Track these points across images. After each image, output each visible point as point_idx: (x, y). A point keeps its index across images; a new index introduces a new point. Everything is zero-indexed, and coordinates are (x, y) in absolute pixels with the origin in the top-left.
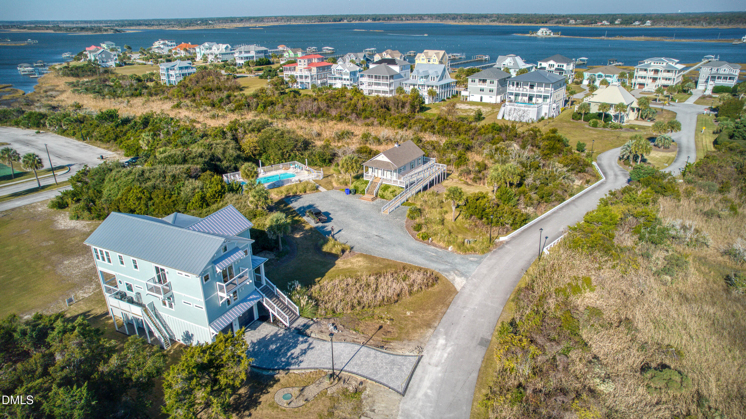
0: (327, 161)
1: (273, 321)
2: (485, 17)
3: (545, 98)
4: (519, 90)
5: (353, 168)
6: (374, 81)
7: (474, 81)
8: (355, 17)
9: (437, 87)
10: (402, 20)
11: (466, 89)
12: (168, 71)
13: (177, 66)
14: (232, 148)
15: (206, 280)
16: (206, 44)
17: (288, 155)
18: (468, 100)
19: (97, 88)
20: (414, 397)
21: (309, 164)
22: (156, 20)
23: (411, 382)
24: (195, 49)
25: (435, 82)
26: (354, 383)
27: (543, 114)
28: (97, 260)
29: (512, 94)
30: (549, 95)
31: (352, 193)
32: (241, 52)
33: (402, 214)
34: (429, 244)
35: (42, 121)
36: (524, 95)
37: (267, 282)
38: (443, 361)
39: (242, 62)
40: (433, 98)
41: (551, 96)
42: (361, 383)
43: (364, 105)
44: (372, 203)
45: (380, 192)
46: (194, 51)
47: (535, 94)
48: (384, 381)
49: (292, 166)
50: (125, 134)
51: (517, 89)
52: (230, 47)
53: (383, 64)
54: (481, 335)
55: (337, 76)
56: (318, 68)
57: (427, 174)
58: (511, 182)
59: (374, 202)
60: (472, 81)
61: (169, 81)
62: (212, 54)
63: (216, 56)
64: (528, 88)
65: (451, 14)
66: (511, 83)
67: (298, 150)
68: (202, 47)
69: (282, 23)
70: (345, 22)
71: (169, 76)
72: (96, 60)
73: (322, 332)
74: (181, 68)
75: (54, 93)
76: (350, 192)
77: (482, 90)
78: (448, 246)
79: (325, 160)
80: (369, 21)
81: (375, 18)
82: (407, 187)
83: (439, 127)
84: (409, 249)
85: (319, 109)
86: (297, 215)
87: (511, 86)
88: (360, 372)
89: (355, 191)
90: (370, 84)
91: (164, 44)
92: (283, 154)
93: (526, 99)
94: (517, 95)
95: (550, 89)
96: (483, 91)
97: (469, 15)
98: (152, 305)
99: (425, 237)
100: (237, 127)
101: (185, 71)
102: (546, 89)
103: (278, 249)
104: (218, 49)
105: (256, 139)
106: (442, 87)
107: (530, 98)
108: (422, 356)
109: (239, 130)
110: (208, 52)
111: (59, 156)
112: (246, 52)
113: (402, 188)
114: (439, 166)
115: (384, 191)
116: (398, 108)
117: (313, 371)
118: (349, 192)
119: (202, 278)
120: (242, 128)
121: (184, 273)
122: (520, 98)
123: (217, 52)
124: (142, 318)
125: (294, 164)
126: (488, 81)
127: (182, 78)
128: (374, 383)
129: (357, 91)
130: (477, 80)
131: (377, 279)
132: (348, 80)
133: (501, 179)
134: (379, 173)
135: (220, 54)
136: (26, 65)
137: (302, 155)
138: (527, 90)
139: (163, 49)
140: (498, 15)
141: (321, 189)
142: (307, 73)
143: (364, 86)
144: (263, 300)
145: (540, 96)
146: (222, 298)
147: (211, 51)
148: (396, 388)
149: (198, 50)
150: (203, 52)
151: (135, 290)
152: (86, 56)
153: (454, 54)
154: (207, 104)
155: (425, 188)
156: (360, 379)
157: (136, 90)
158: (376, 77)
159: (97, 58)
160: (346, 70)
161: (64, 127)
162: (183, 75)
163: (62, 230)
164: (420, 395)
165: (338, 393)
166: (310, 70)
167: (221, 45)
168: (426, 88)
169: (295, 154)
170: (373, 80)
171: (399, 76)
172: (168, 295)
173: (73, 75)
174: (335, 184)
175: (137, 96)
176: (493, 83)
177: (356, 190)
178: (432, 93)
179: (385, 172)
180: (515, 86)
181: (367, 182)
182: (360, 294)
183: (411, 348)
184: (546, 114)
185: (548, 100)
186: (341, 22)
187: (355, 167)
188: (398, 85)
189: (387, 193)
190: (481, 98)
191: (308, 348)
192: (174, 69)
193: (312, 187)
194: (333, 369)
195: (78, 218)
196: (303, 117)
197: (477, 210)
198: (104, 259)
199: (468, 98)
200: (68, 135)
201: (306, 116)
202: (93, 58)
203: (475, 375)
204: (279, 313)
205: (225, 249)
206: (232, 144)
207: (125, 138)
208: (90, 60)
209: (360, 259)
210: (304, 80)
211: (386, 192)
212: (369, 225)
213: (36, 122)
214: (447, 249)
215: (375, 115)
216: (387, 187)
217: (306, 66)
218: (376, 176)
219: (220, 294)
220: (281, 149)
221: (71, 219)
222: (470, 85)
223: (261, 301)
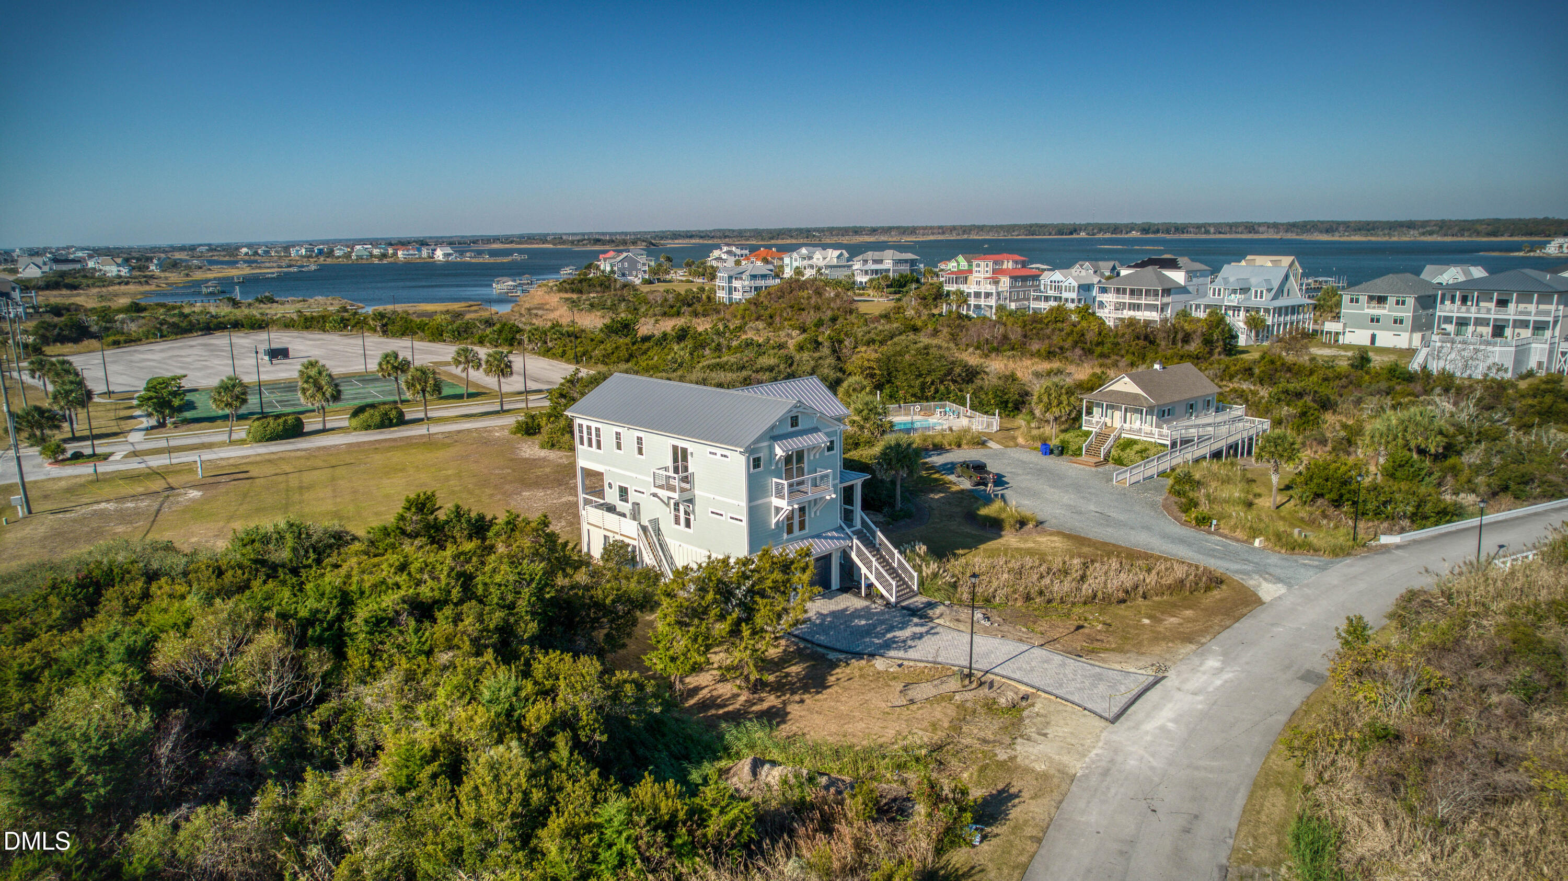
0: (1010, 405)
1: (867, 595)
2: (1411, 225)
3: (1540, 327)
4: (1468, 311)
5: (1060, 403)
6: (1127, 301)
7: (1357, 301)
8: (1101, 228)
9: (1267, 311)
10: (1207, 232)
11: (1337, 317)
12: (730, 282)
13: (748, 273)
14: (829, 366)
15: (755, 467)
16: (804, 251)
17: (933, 389)
18: (1341, 342)
19: (609, 303)
20: (1136, 727)
21: (973, 408)
22: (719, 230)
23: (1133, 708)
24: (782, 259)
25: (1265, 301)
26: (1010, 695)
27: (1532, 364)
28: (580, 447)
29: (1448, 320)
30: (1551, 319)
31: (1056, 452)
32: (866, 261)
33: (1157, 489)
34: (1210, 533)
35: (518, 336)
36: (1479, 322)
37: (863, 522)
38: (1211, 689)
39: (865, 279)
40: (1257, 335)
41: (1555, 322)
42: (1025, 698)
43: (1100, 334)
44: (1093, 469)
45: (1113, 452)
46: (780, 263)
47: (1511, 318)
48: (1076, 699)
49: (938, 410)
50: (645, 353)
51: (1464, 308)
52: (846, 255)
53: (1150, 268)
54: (1308, 666)
55: (1051, 293)
56: (1014, 278)
57: (1224, 429)
58: (1423, 446)
59: (1100, 469)
60: (1352, 301)
61: (730, 299)
62: (812, 267)
63: (820, 269)
64: (1492, 305)
65: (1322, 222)
66: (1448, 296)
67: (954, 381)
68: (795, 255)
69: (953, 237)
70: (1083, 235)
71: (731, 290)
72: (613, 272)
73: (958, 620)
74: (754, 277)
75: (540, 312)
76: (1051, 452)
77: (1375, 320)
78: (1254, 538)
79: (1007, 402)
80: (1135, 234)
81: (1146, 229)
82: (1174, 444)
83: (1263, 368)
84: (1165, 536)
85: (1005, 337)
86: (938, 472)
87: (1447, 303)
88: (1025, 680)
89: (1062, 450)
90: (1119, 307)
91: (729, 253)
92: (923, 387)
93: (1487, 331)
94: (1462, 323)
95: (1553, 307)
96: (1378, 321)
97: (1368, 223)
98: (655, 522)
99: (1203, 521)
100: (842, 336)
101: (761, 283)
102: (1542, 307)
103: (892, 505)
104: (824, 258)
105: (874, 356)
106: (1279, 311)
107: (1499, 331)
108: (1164, 677)
109: (846, 343)
110: (806, 262)
111: (536, 380)
112: (876, 262)
113: (1164, 445)
114: (1254, 422)
115: (1123, 450)
116: (1174, 342)
117: (929, 665)
118: (1048, 451)
119: (748, 458)
120: (852, 339)
121: (719, 452)
122: (1471, 329)
123: (821, 263)
124: (635, 543)
125: (944, 407)
126: (1391, 300)
127: (753, 294)
128: (1053, 698)
129: (1086, 312)
130: (1363, 299)
131: (1085, 566)
132: (1073, 301)
133: (1396, 437)
134: (1116, 420)
135: (827, 267)
136: (505, 279)
137: (961, 391)
138: (1489, 310)
139: (725, 261)
140: (1443, 221)
141: (991, 444)
142: (991, 288)
143: (1106, 310)
144: (851, 547)
145: (1524, 324)
146: (778, 510)
147: (810, 262)
148: (1098, 711)
149: (787, 260)
150: (795, 264)
151: (633, 497)
152: (598, 267)
153: (1320, 279)
154: (794, 328)
155: (1217, 455)
156: (1023, 689)
157: (672, 307)
158: (1132, 292)
159: (615, 269)
160: (1071, 280)
161: (550, 344)
162: (756, 288)
163: (526, 459)
164: (1150, 726)
165: (975, 703)
166: (996, 282)
167: (830, 251)
168: (1242, 313)
169: (947, 388)
170: (1127, 299)
171: (1183, 290)
172: (687, 496)
173: (573, 291)
174: (1021, 440)
175: (673, 316)
176: (1403, 303)
177: (1063, 448)
178: (1255, 324)
179: (1128, 414)
180: (1458, 302)
181: (1087, 434)
182: (1047, 581)
183: (1141, 664)
184: (1540, 364)
185: (1548, 333)
186: (1075, 236)
187: (1065, 403)
188: (1180, 307)
189: (1130, 453)
190: (1373, 337)
191: (927, 633)
192: (741, 279)
193: (973, 438)
194: (970, 668)
195: (553, 445)
196: (971, 350)
197: (1329, 483)
198: (590, 445)
199: (1341, 337)
200: (554, 356)
201: (977, 348)
202: (608, 269)
203: (1283, 718)
204: (879, 576)
205: (794, 421)
206: (831, 360)
207: (645, 357)
208: (603, 272)
209: (1056, 538)
210: (982, 302)
211: (1128, 450)
212: (1083, 498)
213: (510, 336)
214: (1252, 544)
215: (1123, 352)
216: (1130, 443)
217: (988, 275)
218: (1109, 424)
219: (776, 502)
220: (920, 375)
221: (542, 447)
222: (1347, 309)
223: (848, 550)
